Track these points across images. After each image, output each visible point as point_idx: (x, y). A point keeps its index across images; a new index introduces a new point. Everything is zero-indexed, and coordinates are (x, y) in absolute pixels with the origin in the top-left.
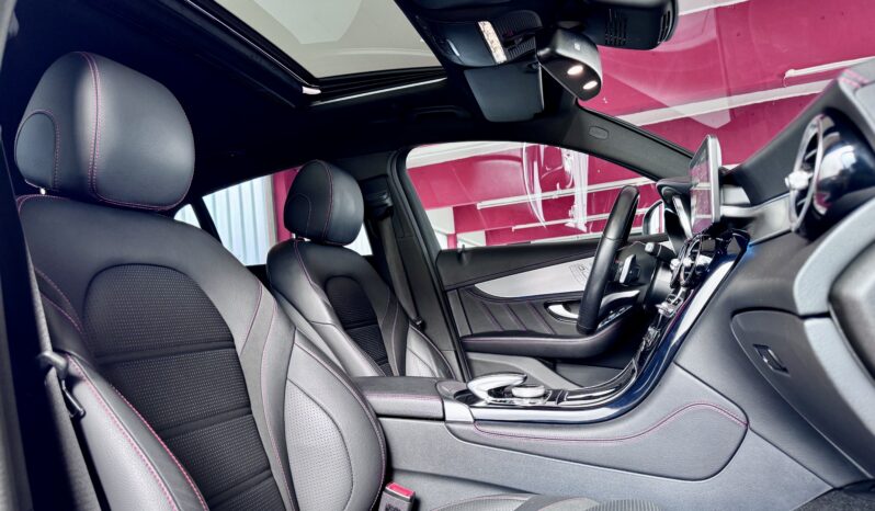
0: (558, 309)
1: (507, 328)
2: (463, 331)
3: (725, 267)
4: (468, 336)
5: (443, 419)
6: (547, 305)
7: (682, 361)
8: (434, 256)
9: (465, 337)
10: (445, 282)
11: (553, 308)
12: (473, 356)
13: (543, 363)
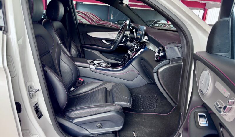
0: (104, 41)
1: (92, 44)
2: (83, 43)
3: (142, 50)
4: (84, 44)
5: (89, 68)
6: (102, 40)
7: (132, 64)
8: (77, 24)
9: (83, 44)
10: (79, 31)
11: (103, 41)
12: (85, 49)
13: (100, 52)
